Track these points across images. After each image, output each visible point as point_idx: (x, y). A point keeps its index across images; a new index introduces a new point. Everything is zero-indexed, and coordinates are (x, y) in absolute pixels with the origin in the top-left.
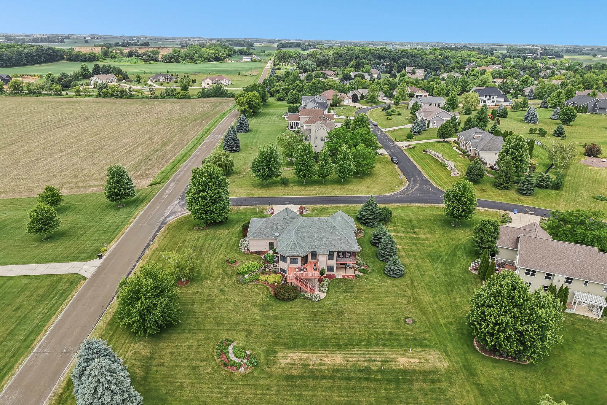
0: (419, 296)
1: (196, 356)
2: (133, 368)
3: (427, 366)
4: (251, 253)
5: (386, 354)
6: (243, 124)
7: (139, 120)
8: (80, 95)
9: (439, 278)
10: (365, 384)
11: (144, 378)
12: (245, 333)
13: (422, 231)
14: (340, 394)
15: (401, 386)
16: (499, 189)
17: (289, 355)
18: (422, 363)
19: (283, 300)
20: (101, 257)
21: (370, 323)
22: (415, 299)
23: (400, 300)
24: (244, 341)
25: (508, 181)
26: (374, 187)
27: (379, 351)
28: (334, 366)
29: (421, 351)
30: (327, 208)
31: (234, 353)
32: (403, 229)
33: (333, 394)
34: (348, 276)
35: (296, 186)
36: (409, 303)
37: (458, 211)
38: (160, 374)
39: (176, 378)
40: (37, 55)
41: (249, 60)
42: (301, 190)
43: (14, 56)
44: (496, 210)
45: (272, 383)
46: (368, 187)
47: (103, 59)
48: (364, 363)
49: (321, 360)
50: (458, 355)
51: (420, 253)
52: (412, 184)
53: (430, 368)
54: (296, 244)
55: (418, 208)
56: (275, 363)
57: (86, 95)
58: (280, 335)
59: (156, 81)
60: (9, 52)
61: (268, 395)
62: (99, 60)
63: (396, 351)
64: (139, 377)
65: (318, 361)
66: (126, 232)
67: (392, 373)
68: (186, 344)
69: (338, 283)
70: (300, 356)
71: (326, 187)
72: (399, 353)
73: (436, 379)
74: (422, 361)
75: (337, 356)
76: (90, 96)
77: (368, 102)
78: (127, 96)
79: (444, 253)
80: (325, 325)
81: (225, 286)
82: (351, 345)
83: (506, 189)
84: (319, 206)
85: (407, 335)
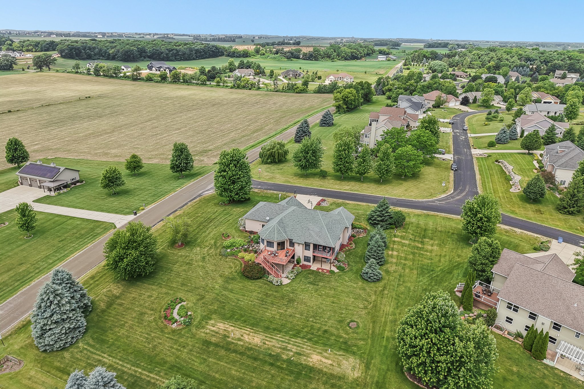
0: (381, 304)
1: (149, 305)
2: (100, 302)
3: (337, 371)
4: (246, 231)
5: (303, 348)
6: (327, 118)
7: (253, 109)
8: (219, 86)
9: (415, 291)
10: (267, 368)
11: (103, 311)
12: (198, 297)
13: (431, 242)
14: (239, 370)
15: (299, 380)
16: (561, 213)
17: (218, 324)
18: (333, 365)
19: (247, 277)
20: (135, 214)
21: (313, 317)
22: (375, 306)
23: (358, 303)
24: (194, 303)
25: (575, 205)
26: (412, 191)
27: (300, 343)
28: (250, 344)
29: (340, 355)
30: (348, 204)
31: (178, 310)
32: (411, 237)
33: (233, 367)
34: (323, 270)
35: (333, 179)
36: (365, 308)
37: (473, 227)
38: (115, 311)
39: (124, 318)
40: (203, 52)
41: (384, 59)
42: (336, 184)
43: (187, 52)
44: (536, 235)
45: (190, 343)
46: (406, 190)
47: (254, 56)
48: (277, 349)
49: (242, 336)
50: (379, 370)
51: (413, 263)
52: (455, 193)
53: (338, 373)
54: (276, 229)
55: (444, 218)
56: (203, 327)
57: (224, 86)
58: (225, 306)
59: (286, 77)
60: (185, 49)
61: (181, 351)
62: (250, 57)
63: (316, 348)
64: (100, 309)
65: (239, 336)
66: (167, 198)
67: (298, 367)
68: (148, 294)
69: (309, 274)
70: (227, 328)
71: (362, 185)
72: (317, 351)
73: (338, 385)
74: (334, 364)
75: (258, 336)
76: (227, 86)
77: (479, 106)
78: (255, 89)
79: (439, 268)
80: (269, 308)
81: (208, 255)
82: (278, 331)
83: (570, 214)
84: (341, 200)
85: (341, 337)
